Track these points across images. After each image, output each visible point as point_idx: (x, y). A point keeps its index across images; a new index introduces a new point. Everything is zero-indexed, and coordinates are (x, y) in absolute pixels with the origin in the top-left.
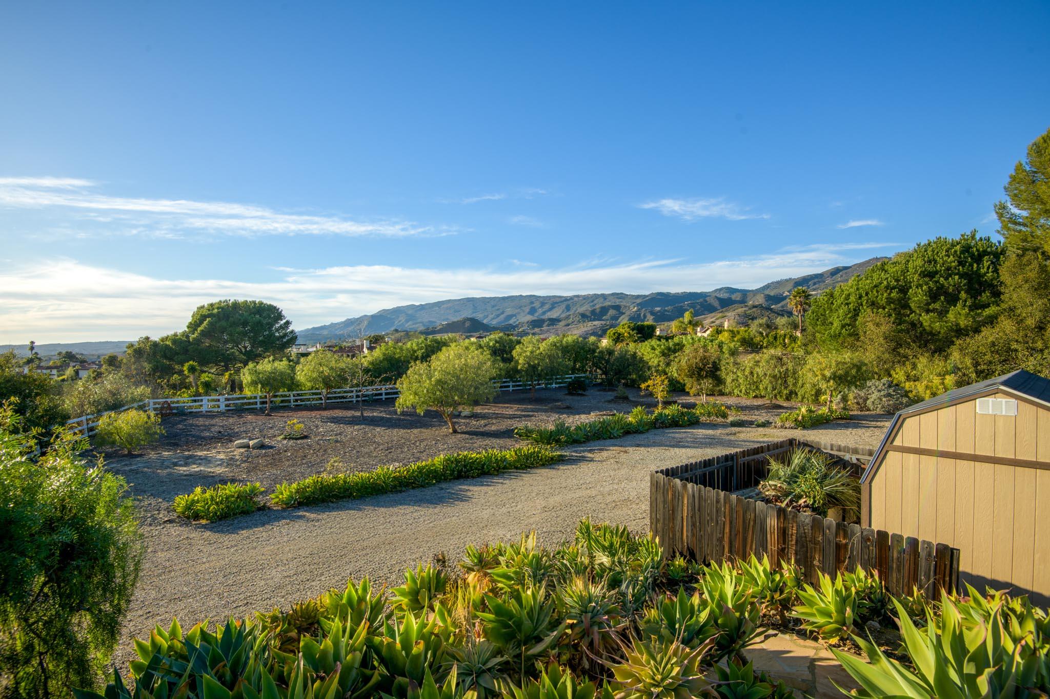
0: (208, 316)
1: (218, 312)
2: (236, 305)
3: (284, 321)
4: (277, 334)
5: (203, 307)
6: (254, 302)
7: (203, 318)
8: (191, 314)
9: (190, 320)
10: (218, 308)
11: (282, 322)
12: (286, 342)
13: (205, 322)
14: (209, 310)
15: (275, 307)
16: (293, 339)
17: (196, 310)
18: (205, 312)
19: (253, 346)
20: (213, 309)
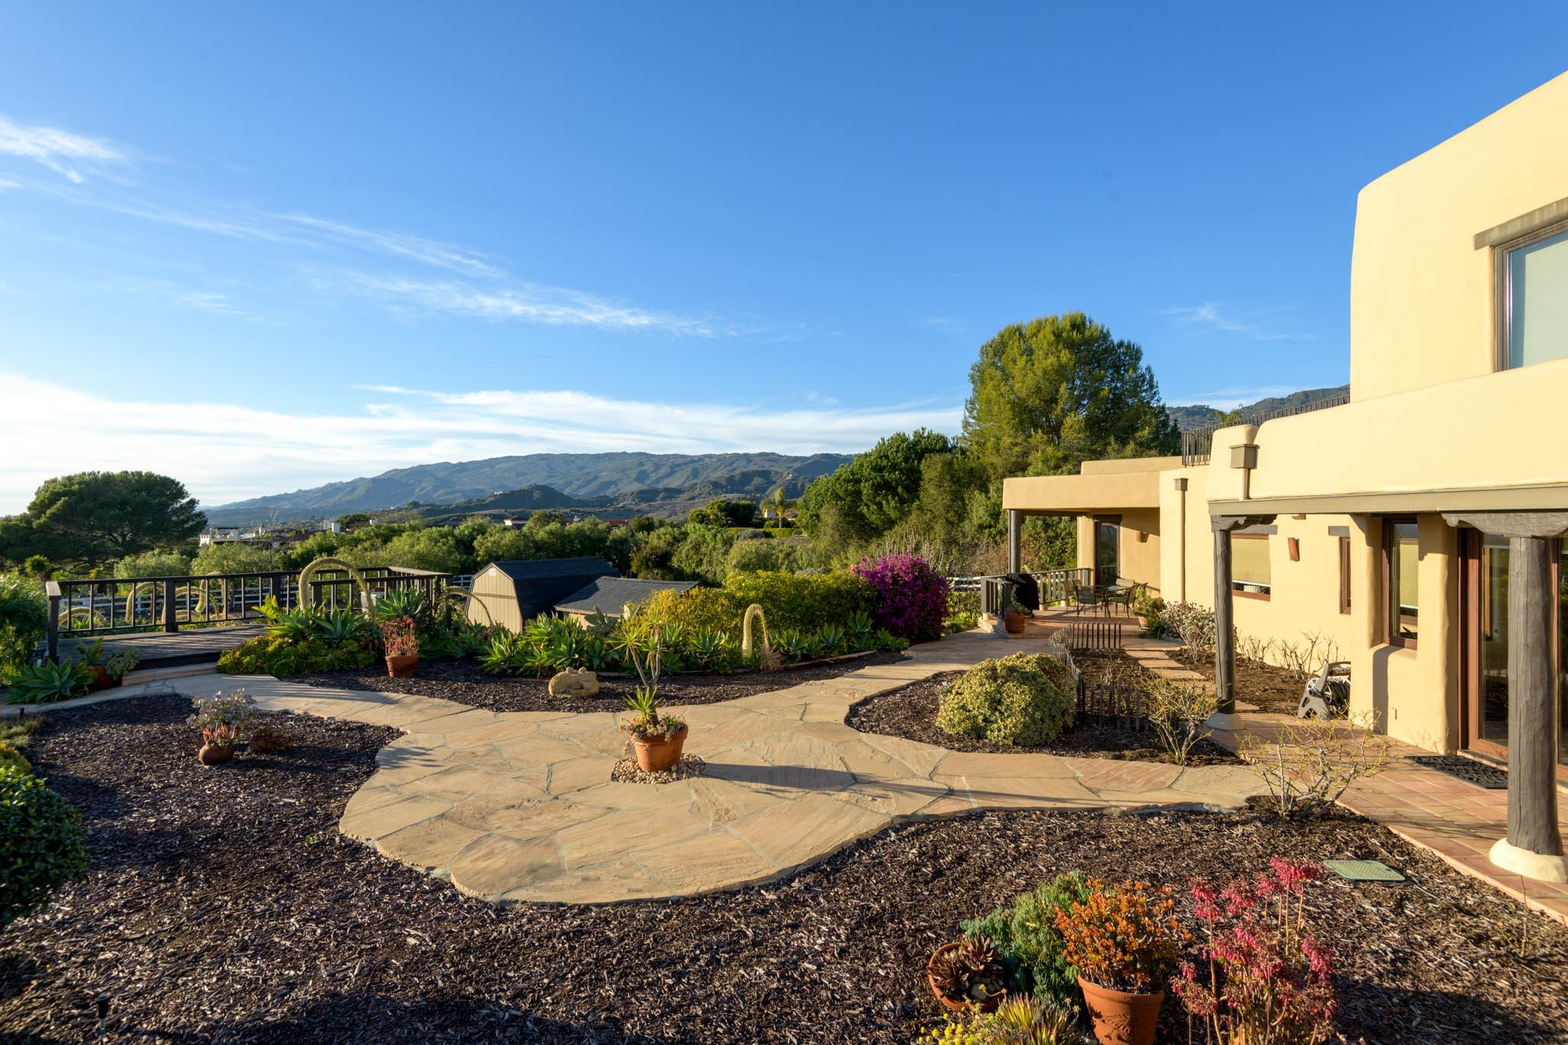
0: (65, 494)
1: (80, 490)
2: (108, 479)
3: (187, 500)
4: (175, 518)
5: (54, 481)
6: (139, 474)
7: (55, 497)
8: (36, 490)
9: (33, 498)
10: (80, 483)
11: (184, 501)
12: (188, 529)
13: (59, 503)
14: (65, 486)
15: (173, 481)
16: (199, 522)
17: (42, 484)
18: (58, 489)
19: (135, 535)
20: (72, 484)
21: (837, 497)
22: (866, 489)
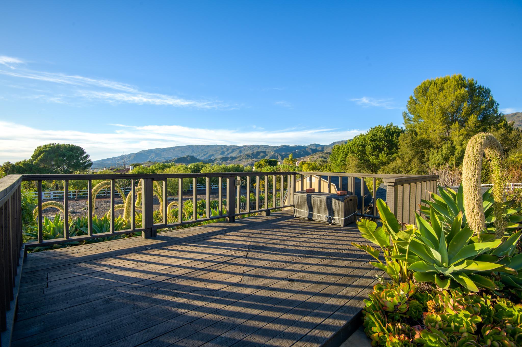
0: (44, 151)
1: (49, 150)
2: (59, 146)
3: (85, 155)
4: (81, 162)
5: (40, 147)
6: (69, 145)
7: (41, 152)
8: (34, 150)
9: (33, 153)
10: (49, 148)
11: (84, 155)
12: (86, 166)
13: (42, 155)
14: (44, 148)
15: (80, 148)
16: (90, 164)
17: (36, 148)
18: (42, 150)
19: (68, 168)
20: (46, 148)
21: (353, 152)
22: (369, 149)
